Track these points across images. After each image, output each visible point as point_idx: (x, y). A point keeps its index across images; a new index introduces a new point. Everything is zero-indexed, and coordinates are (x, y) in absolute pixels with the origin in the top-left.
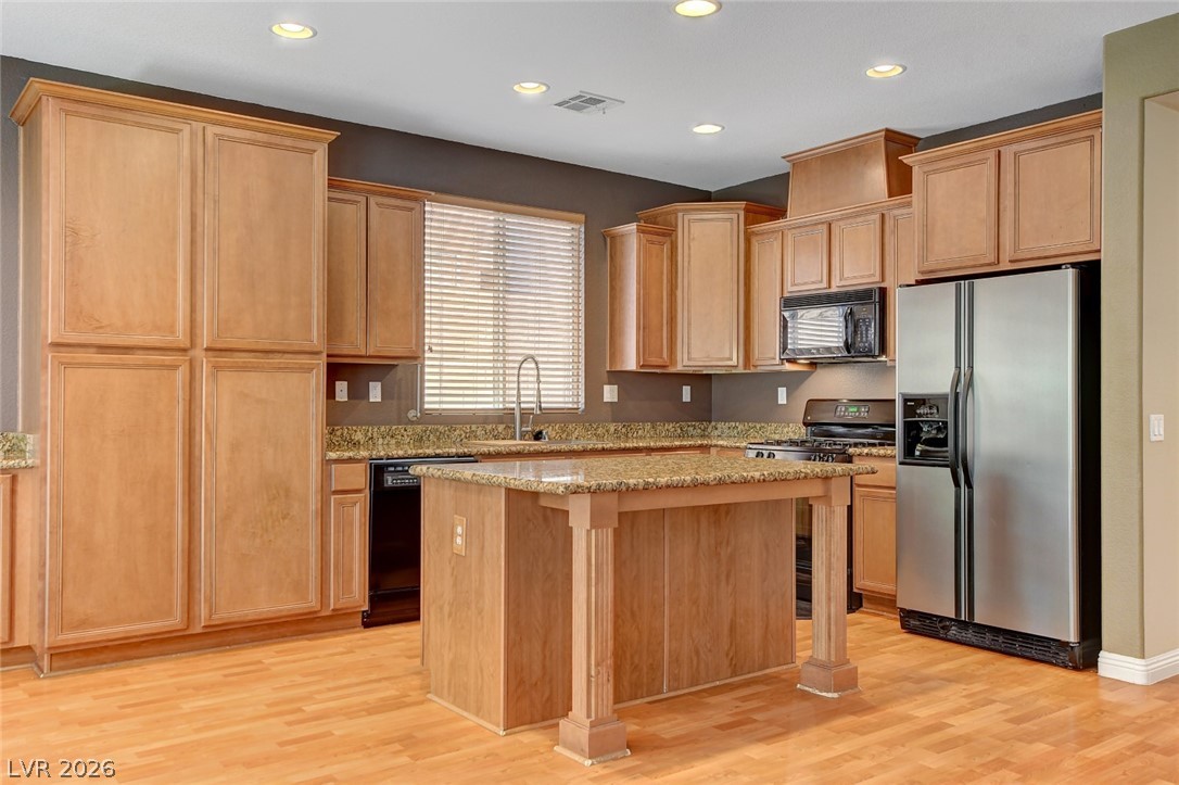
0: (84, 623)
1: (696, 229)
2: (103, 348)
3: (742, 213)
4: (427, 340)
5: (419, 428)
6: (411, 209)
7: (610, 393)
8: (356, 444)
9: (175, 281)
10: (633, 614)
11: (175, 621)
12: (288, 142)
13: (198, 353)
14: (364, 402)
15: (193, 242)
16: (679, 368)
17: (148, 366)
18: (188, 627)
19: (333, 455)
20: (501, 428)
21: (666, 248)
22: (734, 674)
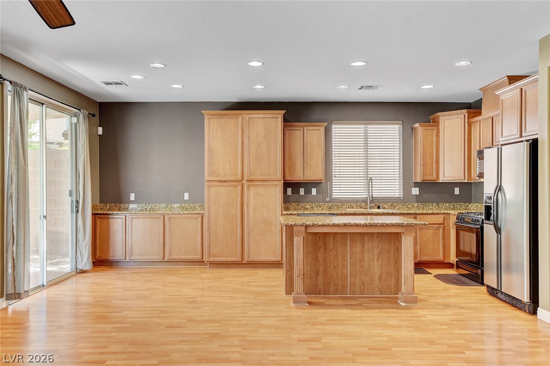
0: (215, 256)
1: (447, 123)
2: (219, 181)
3: (466, 115)
4: (334, 173)
5: (330, 204)
6: (319, 130)
7: (415, 191)
8: (307, 209)
9: (237, 161)
10: (335, 267)
11: (237, 258)
12: (270, 116)
13: (244, 182)
14: (310, 195)
15: (242, 150)
16: (440, 181)
17: (230, 186)
18: (242, 261)
19: (285, 213)
20: (363, 204)
21: (434, 132)
22: (381, 294)
